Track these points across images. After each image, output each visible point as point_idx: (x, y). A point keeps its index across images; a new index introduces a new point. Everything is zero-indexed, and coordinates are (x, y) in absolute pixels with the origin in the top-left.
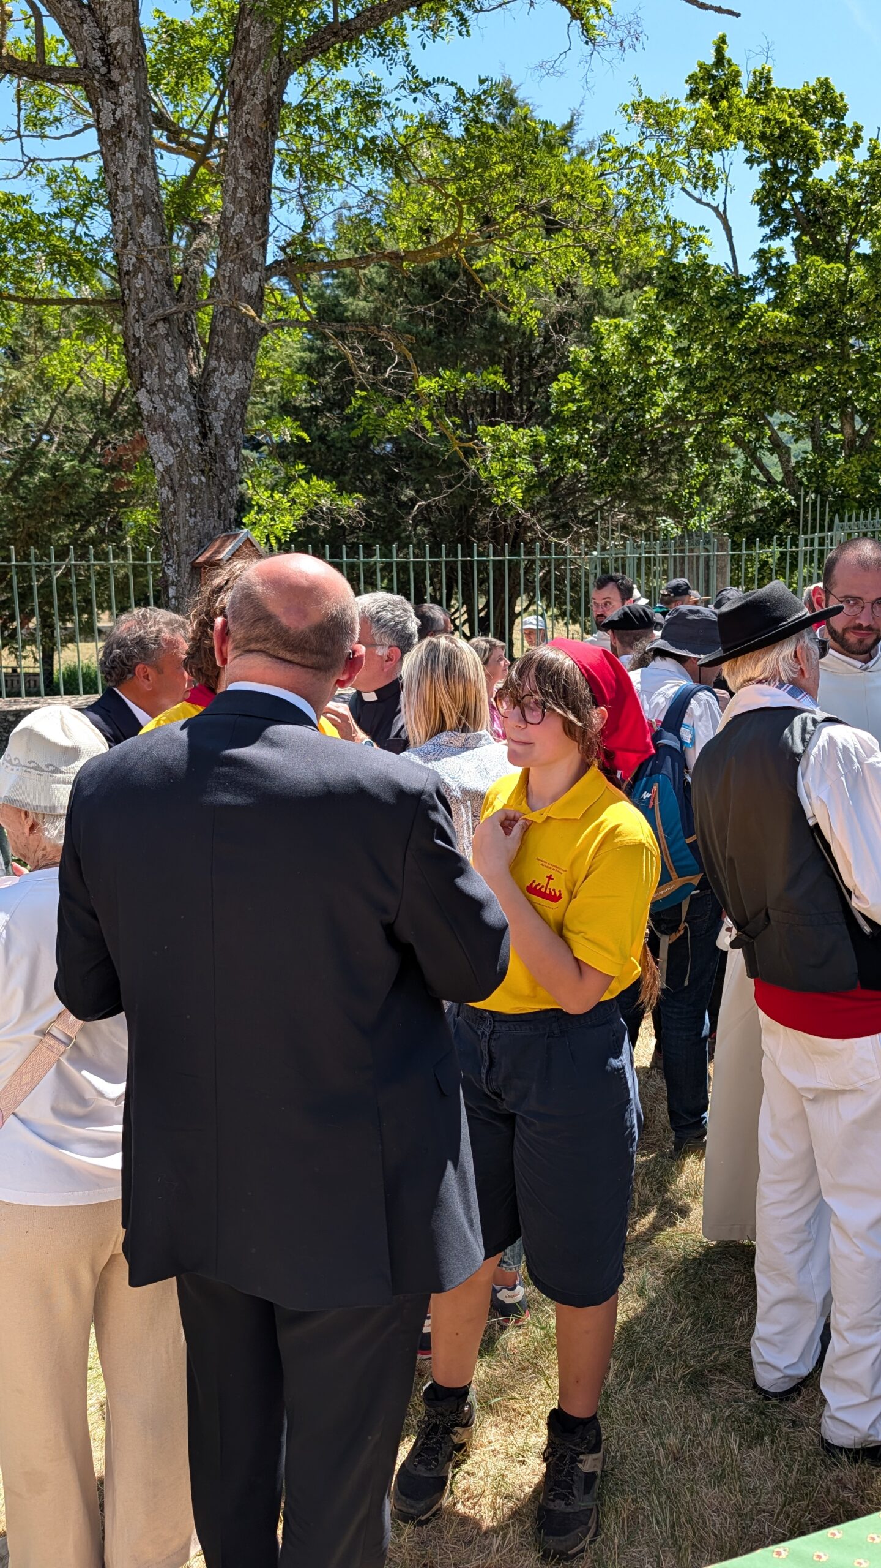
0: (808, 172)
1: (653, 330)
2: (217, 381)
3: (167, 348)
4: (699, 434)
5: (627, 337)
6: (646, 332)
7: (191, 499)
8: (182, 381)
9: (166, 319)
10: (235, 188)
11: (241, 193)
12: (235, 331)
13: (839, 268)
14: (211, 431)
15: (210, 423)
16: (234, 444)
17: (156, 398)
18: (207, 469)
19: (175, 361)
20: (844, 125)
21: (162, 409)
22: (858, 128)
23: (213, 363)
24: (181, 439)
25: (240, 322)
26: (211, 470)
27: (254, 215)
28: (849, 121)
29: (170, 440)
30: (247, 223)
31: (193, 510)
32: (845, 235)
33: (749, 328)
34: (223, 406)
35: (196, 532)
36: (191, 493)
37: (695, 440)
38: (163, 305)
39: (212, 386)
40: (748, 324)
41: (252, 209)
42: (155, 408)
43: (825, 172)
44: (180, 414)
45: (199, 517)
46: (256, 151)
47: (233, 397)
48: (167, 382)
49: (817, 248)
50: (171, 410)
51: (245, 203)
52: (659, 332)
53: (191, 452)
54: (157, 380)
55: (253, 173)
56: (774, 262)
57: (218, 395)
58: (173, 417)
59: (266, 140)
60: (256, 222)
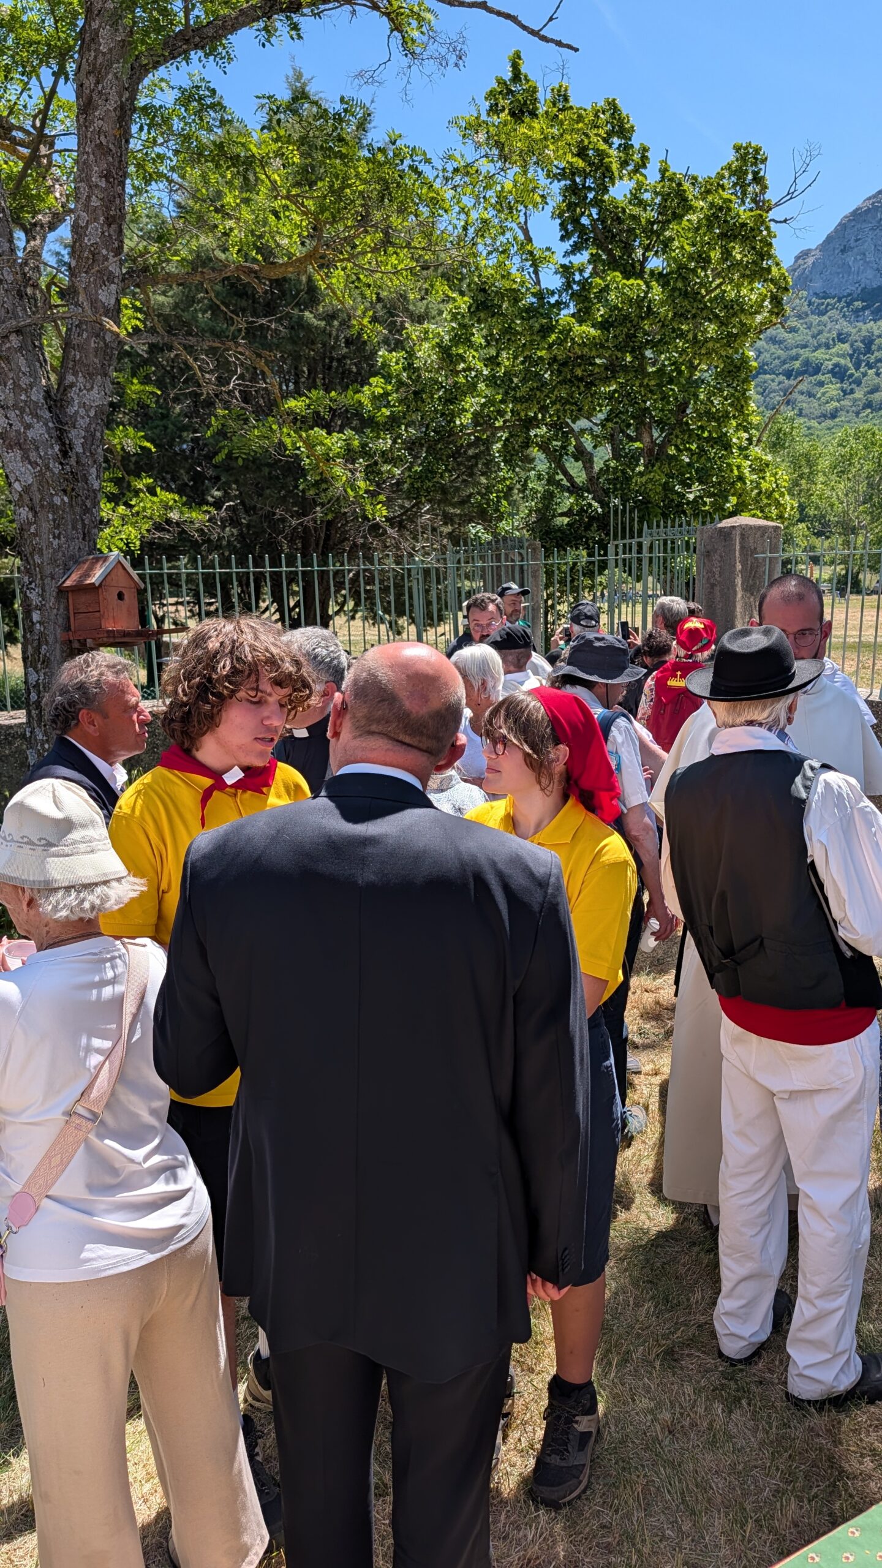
0: (606, 190)
1: (462, 337)
2: (75, 397)
3: (22, 361)
4: (507, 439)
5: (439, 345)
6: (456, 340)
7: (54, 520)
8: (37, 395)
9: (18, 331)
10: (89, 197)
11: (95, 202)
12: (93, 345)
13: (638, 285)
14: (71, 449)
15: (70, 441)
16: (95, 462)
17: (12, 414)
18: (69, 489)
19: (31, 376)
20: (632, 146)
21: (18, 426)
22: (645, 149)
23: (70, 378)
24: (41, 457)
25: (97, 336)
26: (73, 490)
27: (109, 226)
28: (636, 141)
29: (28, 458)
30: (103, 233)
31: (57, 532)
32: (639, 252)
33: (560, 342)
34: (82, 423)
35: (60, 554)
36: (53, 515)
37: (505, 446)
38: (15, 316)
39: (70, 402)
40: (558, 338)
41: (107, 219)
42: (11, 425)
43: (620, 191)
44: (38, 431)
45: (63, 539)
46: (111, 159)
47: (92, 413)
48: (23, 397)
49: (613, 264)
50: (28, 426)
51: (100, 212)
52: (468, 343)
53: (51, 471)
54: (12, 395)
55: (107, 181)
56: (577, 277)
57: (77, 412)
58: (30, 434)
59: (120, 147)
60: (112, 232)
